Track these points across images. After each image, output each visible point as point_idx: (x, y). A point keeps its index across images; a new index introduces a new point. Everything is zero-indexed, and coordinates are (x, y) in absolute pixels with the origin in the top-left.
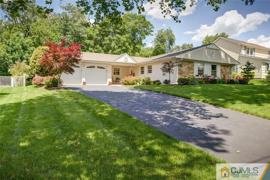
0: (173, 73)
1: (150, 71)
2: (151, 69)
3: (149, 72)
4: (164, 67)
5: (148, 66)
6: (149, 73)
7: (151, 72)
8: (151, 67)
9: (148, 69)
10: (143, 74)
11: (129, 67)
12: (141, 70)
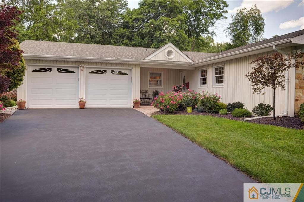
0: (283, 87)
1: (220, 80)
2: (221, 75)
3: (218, 82)
4: (258, 72)
5: (216, 69)
6: (217, 84)
7: (221, 82)
8: (223, 69)
9: (216, 74)
10: (204, 85)
11: (180, 71)
12: (202, 76)
